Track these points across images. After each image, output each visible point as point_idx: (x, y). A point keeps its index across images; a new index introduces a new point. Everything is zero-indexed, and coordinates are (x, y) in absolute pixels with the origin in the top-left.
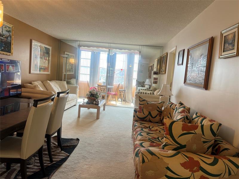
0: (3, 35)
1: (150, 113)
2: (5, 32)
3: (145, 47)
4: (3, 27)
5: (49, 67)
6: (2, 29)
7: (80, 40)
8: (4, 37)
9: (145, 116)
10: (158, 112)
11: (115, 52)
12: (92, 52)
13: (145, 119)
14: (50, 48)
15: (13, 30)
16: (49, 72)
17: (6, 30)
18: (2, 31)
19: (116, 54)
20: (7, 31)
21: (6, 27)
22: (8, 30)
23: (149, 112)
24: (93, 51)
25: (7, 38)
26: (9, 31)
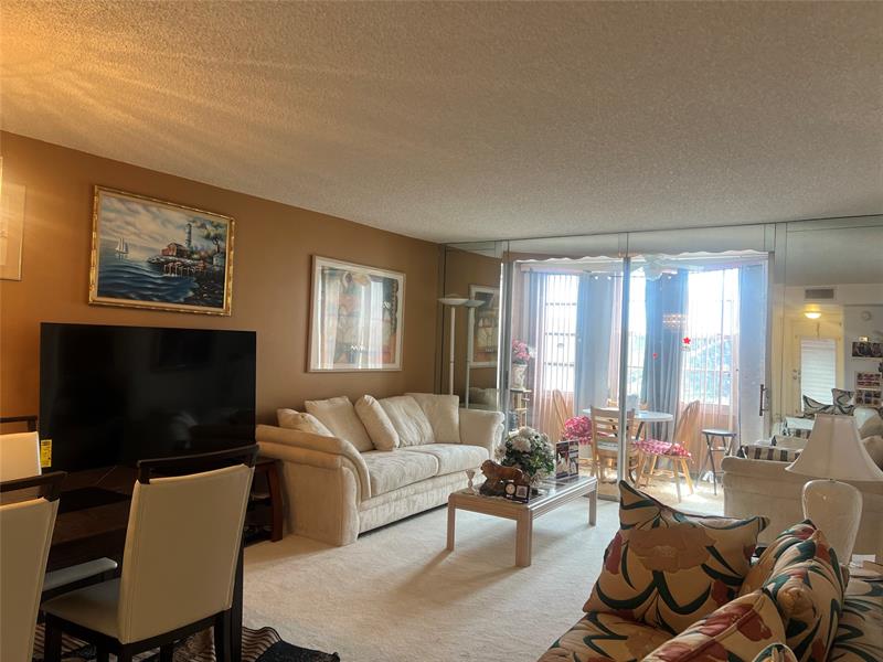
0: (192, 253)
1: (659, 581)
2: (197, 243)
3: (791, 227)
4: (193, 225)
5: (395, 345)
6: (190, 233)
7: (510, 236)
8: (195, 256)
9: (635, 593)
10: (708, 580)
11: (679, 266)
12: (581, 275)
13: (637, 611)
14: (400, 278)
15: (231, 232)
16: (394, 362)
17: (206, 233)
18: (189, 241)
19: (683, 273)
20: (208, 237)
21: (203, 226)
22: (212, 234)
23: (655, 572)
24: (589, 272)
25: (208, 259)
26: (216, 238)
